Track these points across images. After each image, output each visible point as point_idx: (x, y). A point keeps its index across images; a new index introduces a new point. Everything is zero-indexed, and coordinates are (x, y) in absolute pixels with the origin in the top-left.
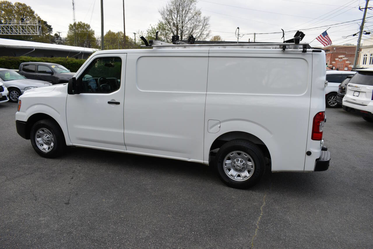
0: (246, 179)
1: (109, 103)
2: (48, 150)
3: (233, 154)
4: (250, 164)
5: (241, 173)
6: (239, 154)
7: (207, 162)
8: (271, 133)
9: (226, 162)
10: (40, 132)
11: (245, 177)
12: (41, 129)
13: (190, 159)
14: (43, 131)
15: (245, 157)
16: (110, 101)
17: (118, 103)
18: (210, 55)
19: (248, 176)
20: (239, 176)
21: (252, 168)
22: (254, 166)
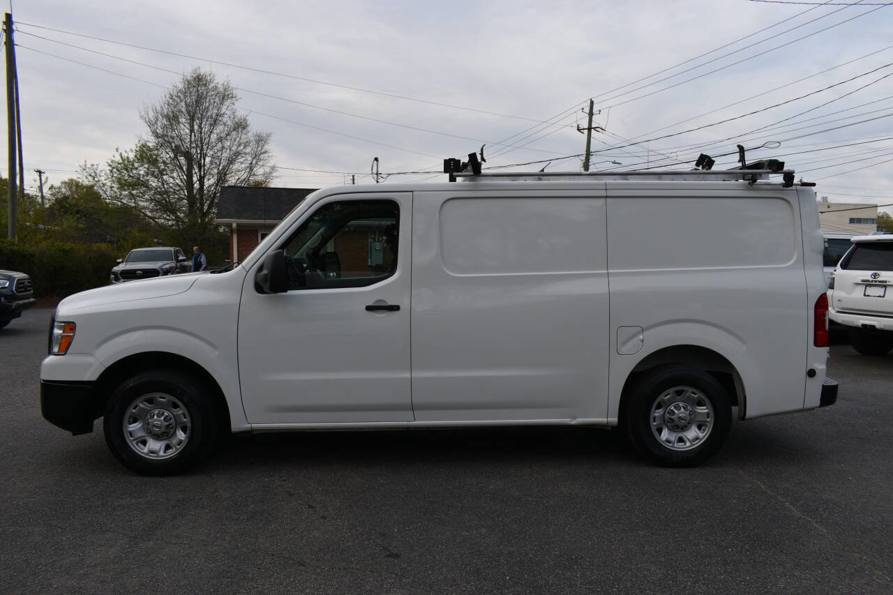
0: (697, 444)
1: (369, 308)
2: (165, 452)
3: (668, 394)
4: (703, 410)
5: (684, 433)
6: (679, 393)
7: (614, 420)
8: (743, 341)
9: (656, 415)
10: (141, 405)
11: (697, 438)
12: (144, 398)
13: (575, 418)
14: (150, 401)
15: (693, 397)
16: (371, 303)
17: (395, 308)
18: (610, 193)
19: (701, 437)
20: (681, 440)
21: (708, 419)
22: (712, 415)
